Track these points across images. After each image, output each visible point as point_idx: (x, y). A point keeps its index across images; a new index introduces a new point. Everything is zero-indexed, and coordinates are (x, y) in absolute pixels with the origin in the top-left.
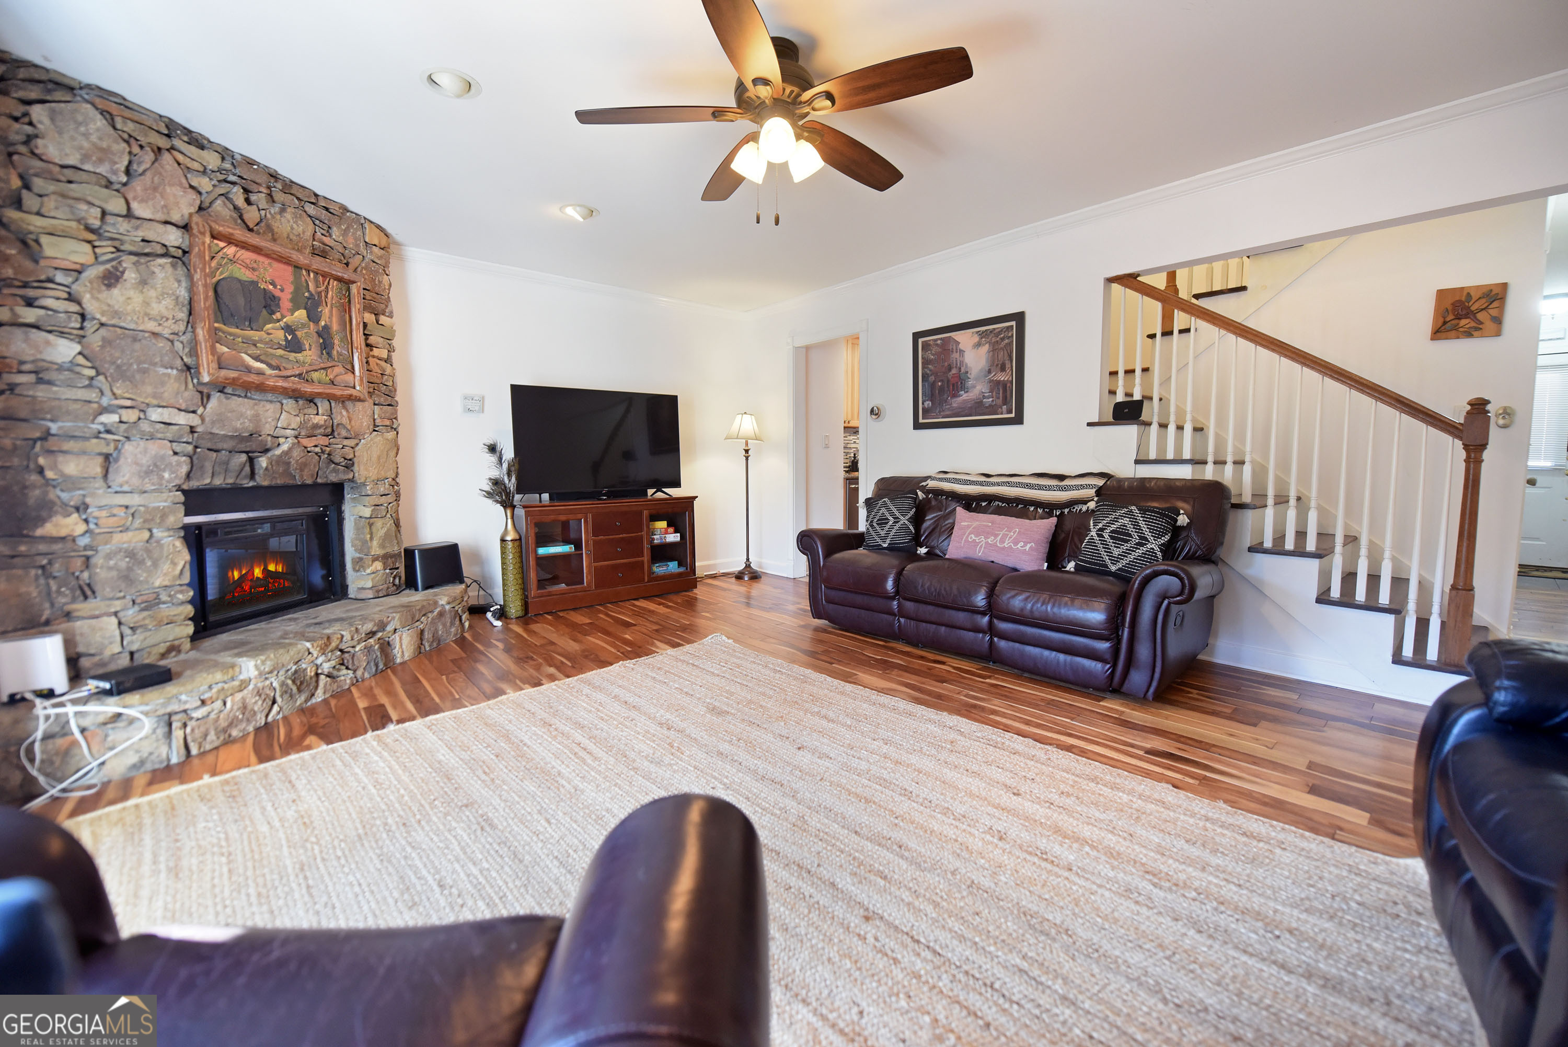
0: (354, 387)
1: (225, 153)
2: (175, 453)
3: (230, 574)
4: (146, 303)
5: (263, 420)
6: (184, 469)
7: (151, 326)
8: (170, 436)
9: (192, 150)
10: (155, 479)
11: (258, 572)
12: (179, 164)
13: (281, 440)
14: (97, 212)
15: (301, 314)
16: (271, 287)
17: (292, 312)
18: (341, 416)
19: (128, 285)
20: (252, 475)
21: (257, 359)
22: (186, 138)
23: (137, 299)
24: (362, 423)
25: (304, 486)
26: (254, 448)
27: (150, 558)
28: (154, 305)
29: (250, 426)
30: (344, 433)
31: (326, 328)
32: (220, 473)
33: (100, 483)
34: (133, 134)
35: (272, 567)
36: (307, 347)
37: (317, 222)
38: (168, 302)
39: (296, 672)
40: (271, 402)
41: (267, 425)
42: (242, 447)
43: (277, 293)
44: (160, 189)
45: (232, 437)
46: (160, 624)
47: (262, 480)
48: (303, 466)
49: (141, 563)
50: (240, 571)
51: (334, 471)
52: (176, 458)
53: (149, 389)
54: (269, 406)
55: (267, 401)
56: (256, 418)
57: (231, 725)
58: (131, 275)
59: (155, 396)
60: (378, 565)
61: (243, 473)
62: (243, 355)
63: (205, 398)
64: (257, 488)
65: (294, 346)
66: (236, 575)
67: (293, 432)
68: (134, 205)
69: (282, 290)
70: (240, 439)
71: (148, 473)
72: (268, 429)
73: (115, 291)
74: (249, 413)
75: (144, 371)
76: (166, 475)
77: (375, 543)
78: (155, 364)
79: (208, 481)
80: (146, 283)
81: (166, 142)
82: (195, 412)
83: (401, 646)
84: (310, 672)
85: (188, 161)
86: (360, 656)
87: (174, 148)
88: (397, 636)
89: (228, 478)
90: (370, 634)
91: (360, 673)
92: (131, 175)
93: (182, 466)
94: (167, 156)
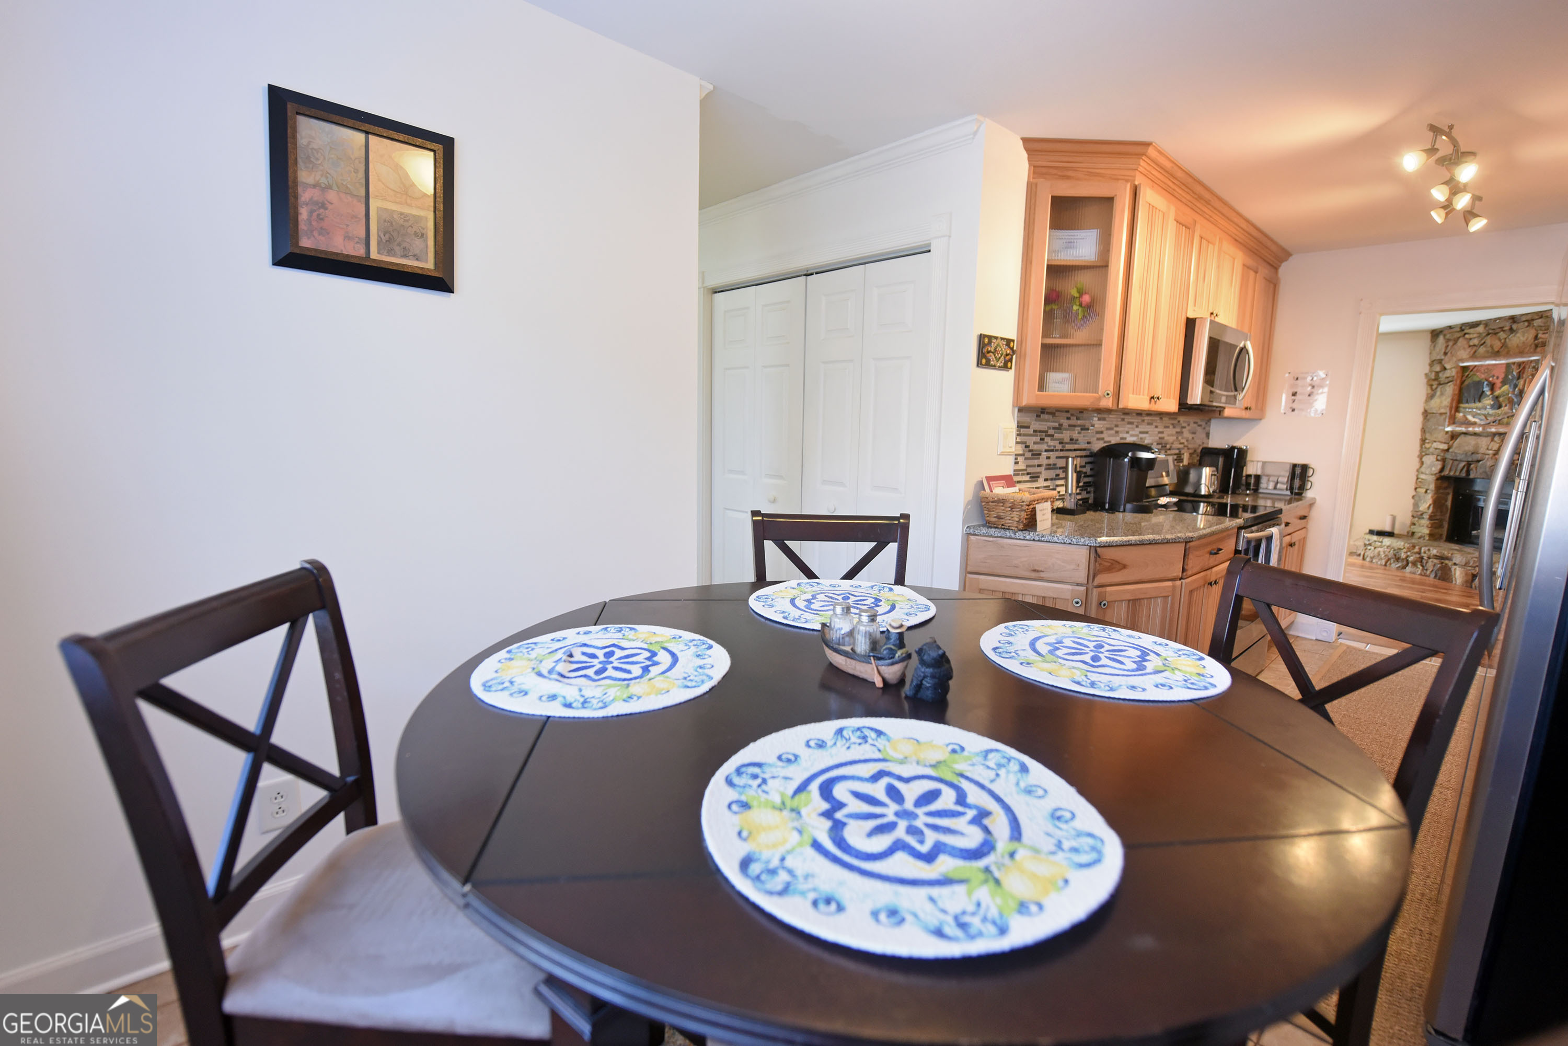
1: (1487, 323)
2: (1438, 460)
4: (1441, 402)
5: (1480, 447)
6: (1440, 467)
8: (1437, 453)
9: (1472, 331)
13: (1487, 456)
15: (1507, 387)
20: (1466, 472)
21: (1475, 417)
22: (1470, 327)
26: (1471, 460)
28: (1444, 402)
29: (1472, 450)
32: (1454, 470)
34: (1450, 338)
42: (1466, 459)
44: (1456, 354)
45: (1462, 454)
52: (1438, 462)
53: (1436, 435)
54: (1483, 438)
56: (1476, 445)
57: (1374, 557)
58: (1438, 393)
59: (1436, 438)
61: (1463, 471)
62: (1468, 416)
65: (1497, 406)
67: (1493, 452)
68: (1446, 365)
69: (1498, 378)
70: (1466, 455)
72: (1481, 450)
74: (1473, 444)
75: (1436, 428)
76: (1434, 469)
78: (1439, 425)
79: (1448, 473)
80: (1442, 394)
81: (1462, 333)
82: (1448, 443)
83: (1455, 574)
84: (1403, 556)
85: (1471, 336)
86: (1430, 565)
87: (1465, 334)
88: (1455, 567)
89: (1457, 474)
90: (1436, 557)
91: (1428, 572)
92: (1445, 354)
93: (1439, 465)
94: (1461, 340)
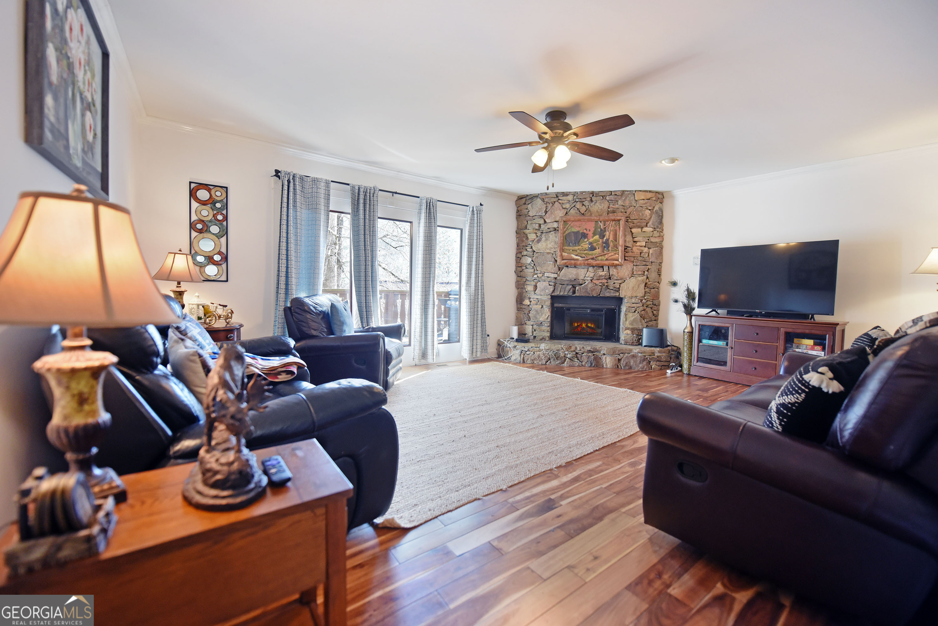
0: (618, 260)
1: (575, 194)
2: (550, 285)
3: (574, 324)
4: (547, 245)
5: (580, 275)
6: (552, 290)
7: (548, 251)
8: (549, 280)
9: (564, 198)
10: (544, 292)
11: (584, 325)
12: (560, 203)
13: (586, 281)
14: (537, 225)
15: (597, 237)
16: (585, 231)
17: (593, 237)
18: (613, 271)
19: (542, 241)
20: (574, 292)
21: (576, 255)
22: (561, 196)
23: (544, 244)
24: (625, 274)
25: (593, 297)
26: (575, 284)
27: (541, 313)
28: (549, 245)
29: (574, 277)
30: (615, 278)
31: (608, 240)
32: (563, 291)
33: (533, 292)
34: (548, 201)
35: (589, 325)
36: (597, 248)
37: (610, 201)
38: (553, 244)
39: (557, 353)
40: (583, 268)
41: (581, 276)
42: (571, 283)
43: (588, 232)
44: (553, 213)
45: (568, 280)
46: (541, 331)
47: (577, 294)
48: (592, 290)
49: (539, 313)
50: (577, 324)
51: (609, 292)
52: (550, 286)
53: (545, 268)
54: (582, 270)
55: (582, 268)
56: (577, 274)
58: (543, 239)
59: (546, 270)
60: (629, 332)
61: (570, 291)
62: (572, 255)
63: (560, 269)
64: (576, 296)
65: (593, 249)
66: (576, 325)
67: (590, 278)
68: (546, 220)
69: (590, 230)
70: (571, 281)
71: (543, 290)
72: (581, 277)
73: (539, 244)
74: (575, 273)
75: (545, 263)
76: (547, 291)
77: (627, 322)
78: (547, 261)
79: (559, 293)
80: (547, 240)
81: (557, 199)
82: (557, 273)
83: (606, 361)
84: (562, 355)
85: (563, 202)
86: (584, 358)
87: (559, 199)
88: (604, 356)
89: (566, 293)
90: (589, 351)
91: (583, 363)
92: (546, 212)
93: (551, 289)
94: (556, 203)
